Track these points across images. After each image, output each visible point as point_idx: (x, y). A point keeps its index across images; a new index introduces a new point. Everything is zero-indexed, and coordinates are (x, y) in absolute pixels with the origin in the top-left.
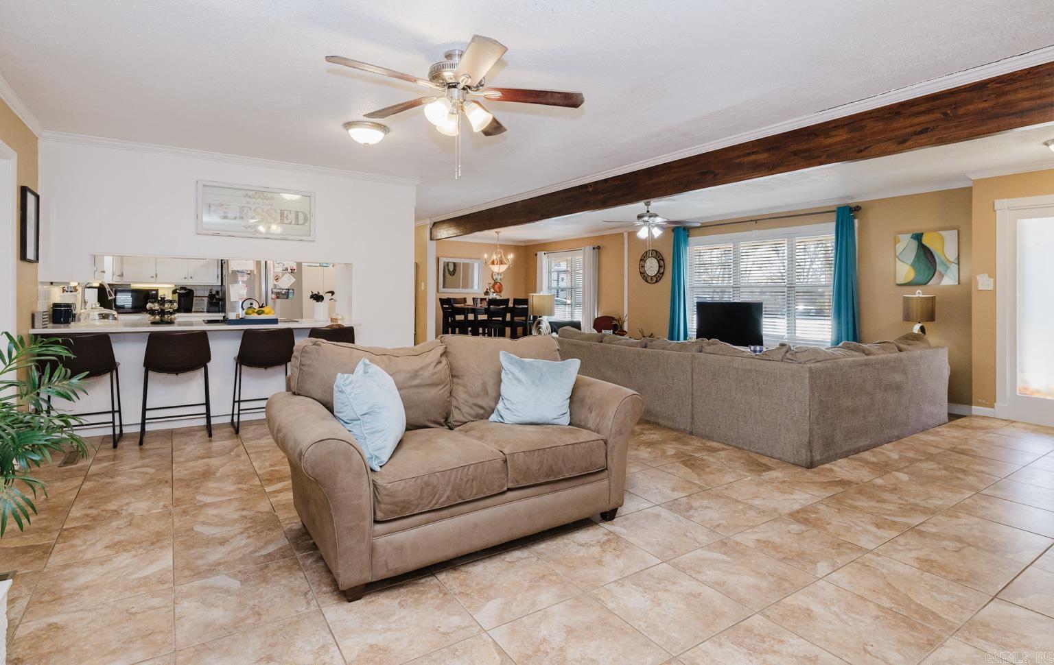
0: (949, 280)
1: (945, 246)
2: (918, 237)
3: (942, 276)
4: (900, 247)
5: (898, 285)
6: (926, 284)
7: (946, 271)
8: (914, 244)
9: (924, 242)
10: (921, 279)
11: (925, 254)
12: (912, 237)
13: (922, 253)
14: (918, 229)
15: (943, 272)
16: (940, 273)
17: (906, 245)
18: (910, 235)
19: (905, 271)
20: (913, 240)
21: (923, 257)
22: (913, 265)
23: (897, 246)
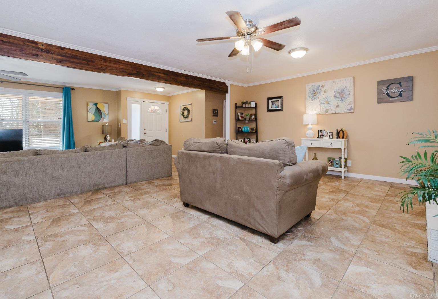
0: (106, 120)
1: (105, 108)
2: (96, 104)
3: (104, 119)
4: (89, 107)
5: (88, 121)
6: (98, 121)
7: (105, 117)
8: (95, 107)
9: (98, 106)
10: (97, 119)
11: (98, 111)
12: (94, 104)
13: (97, 110)
14: (96, 102)
15: (104, 117)
16: (103, 118)
17: (91, 106)
18: (93, 103)
19: (91, 116)
20: (94, 105)
21: (97, 112)
22: (94, 114)
23: (88, 107)
